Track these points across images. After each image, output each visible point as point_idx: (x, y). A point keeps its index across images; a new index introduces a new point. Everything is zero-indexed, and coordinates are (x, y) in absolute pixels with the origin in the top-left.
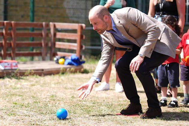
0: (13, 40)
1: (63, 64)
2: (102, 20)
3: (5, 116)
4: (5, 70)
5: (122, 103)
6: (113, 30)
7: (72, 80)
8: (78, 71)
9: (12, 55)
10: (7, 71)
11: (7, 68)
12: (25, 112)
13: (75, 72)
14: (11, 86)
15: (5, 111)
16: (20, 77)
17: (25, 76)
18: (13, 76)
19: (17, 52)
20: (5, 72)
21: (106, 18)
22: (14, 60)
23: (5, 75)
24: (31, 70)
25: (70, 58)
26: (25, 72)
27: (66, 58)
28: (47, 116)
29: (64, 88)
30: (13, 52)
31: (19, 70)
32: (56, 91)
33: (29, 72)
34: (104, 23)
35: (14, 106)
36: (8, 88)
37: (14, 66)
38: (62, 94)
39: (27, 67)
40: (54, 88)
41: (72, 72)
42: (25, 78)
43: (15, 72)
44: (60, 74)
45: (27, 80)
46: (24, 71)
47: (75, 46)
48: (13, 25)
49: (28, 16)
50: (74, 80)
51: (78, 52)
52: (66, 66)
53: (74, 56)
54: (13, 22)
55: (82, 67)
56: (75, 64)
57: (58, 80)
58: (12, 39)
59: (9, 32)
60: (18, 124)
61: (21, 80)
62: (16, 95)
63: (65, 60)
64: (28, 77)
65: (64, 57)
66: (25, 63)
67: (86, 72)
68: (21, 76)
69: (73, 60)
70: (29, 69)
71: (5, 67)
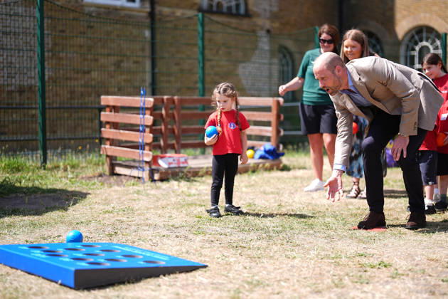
0: (177, 123)
1: (253, 158)
2: (333, 73)
3: (191, 236)
4: (169, 168)
5: (354, 212)
6: (350, 90)
7: (269, 181)
8: (275, 168)
9: (176, 146)
10: (173, 170)
11: (172, 166)
12: (218, 229)
13: (270, 169)
14: (182, 192)
15: (188, 228)
16: (192, 178)
17: (199, 177)
18: (182, 178)
19: (183, 142)
20: (170, 171)
21: (339, 71)
22: (179, 153)
23: (170, 176)
24: (207, 168)
25: (262, 148)
26: (199, 172)
27: (256, 149)
28: (252, 234)
29: (261, 192)
30: (178, 143)
31: (191, 168)
32: (252, 197)
33: (205, 170)
34: (336, 79)
35: (198, 221)
36: (179, 195)
37: (183, 163)
38: (263, 202)
39: (200, 164)
40: (247, 193)
41: (267, 169)
42: (199, 179)
43: (185, 170)
44: (250, 172)
45: (203, 182)
46: (197, 170)
47: (269, 131)
48: (176, 101)
49: (196, 88)
50: (272, 181)
51: (273, 140)
52: (256, 160)
53: (269, 146)
54: (176, 98)
55: (281, 162)
56: (270, 157)
57: (250, 182)
58: (175, 122)
59: (170, 112)
60: (214, 246)
61: (194, 183)
62: (196, 205)
63: (255, 151)
64: (204, 179)
65: (252, 148)
66: (195, 157)
67: (286, 168)
68: (194, 176)
69: (267, 152)
70: (206, 166)
71: (170, 164)
